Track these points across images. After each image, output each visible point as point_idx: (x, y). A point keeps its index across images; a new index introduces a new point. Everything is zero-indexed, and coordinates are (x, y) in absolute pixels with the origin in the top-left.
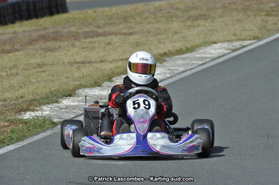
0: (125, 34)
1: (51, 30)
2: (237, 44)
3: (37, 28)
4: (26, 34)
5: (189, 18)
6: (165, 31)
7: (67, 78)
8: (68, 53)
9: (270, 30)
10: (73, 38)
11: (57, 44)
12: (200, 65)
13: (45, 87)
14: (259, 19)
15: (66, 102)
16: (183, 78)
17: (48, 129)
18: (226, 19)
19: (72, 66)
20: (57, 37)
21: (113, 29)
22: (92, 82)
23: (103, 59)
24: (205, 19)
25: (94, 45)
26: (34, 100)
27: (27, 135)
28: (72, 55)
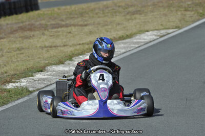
0: (81, 25)
1: (27, 23)
2: (163, 32)
3: (17, 21)
4: (9, 26)
5: (128, 13)
6: (111, 23)
7: (39, 58)
8: (40, 40)
9: (187, 22)
10: (43, 29)
11: (32, 33)
12: (136, 48)
13: (23, 65)
14: (179, 13)
15: (39, 76)
16: (124, 57)
17: (25, 96)
18: (155, 13)
19: (42, 49)
20: (31, 28)
21: (72, 22)
22: (57, 61)
23: (66, 44)
24: (140, 14)
25: (58, 34)
26: (15, 75)
27: (10, 100)
28: (43, 42)
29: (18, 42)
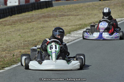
0: (75, 15)
1: (47, 14)
3: (41, 13)
4: (37, 15)
5: (100, 9)
6: (91, 14)
8: (53, 23)
10: (55, 17)
11: (49, 19)
13: (44, 36)
18: (115, 9)
20: (49, 16)
21: (71, 13)
23: (67, 25)
25: (63, 20)
26: (40, 41)
28: (55, 24)
29: (41, 24)
